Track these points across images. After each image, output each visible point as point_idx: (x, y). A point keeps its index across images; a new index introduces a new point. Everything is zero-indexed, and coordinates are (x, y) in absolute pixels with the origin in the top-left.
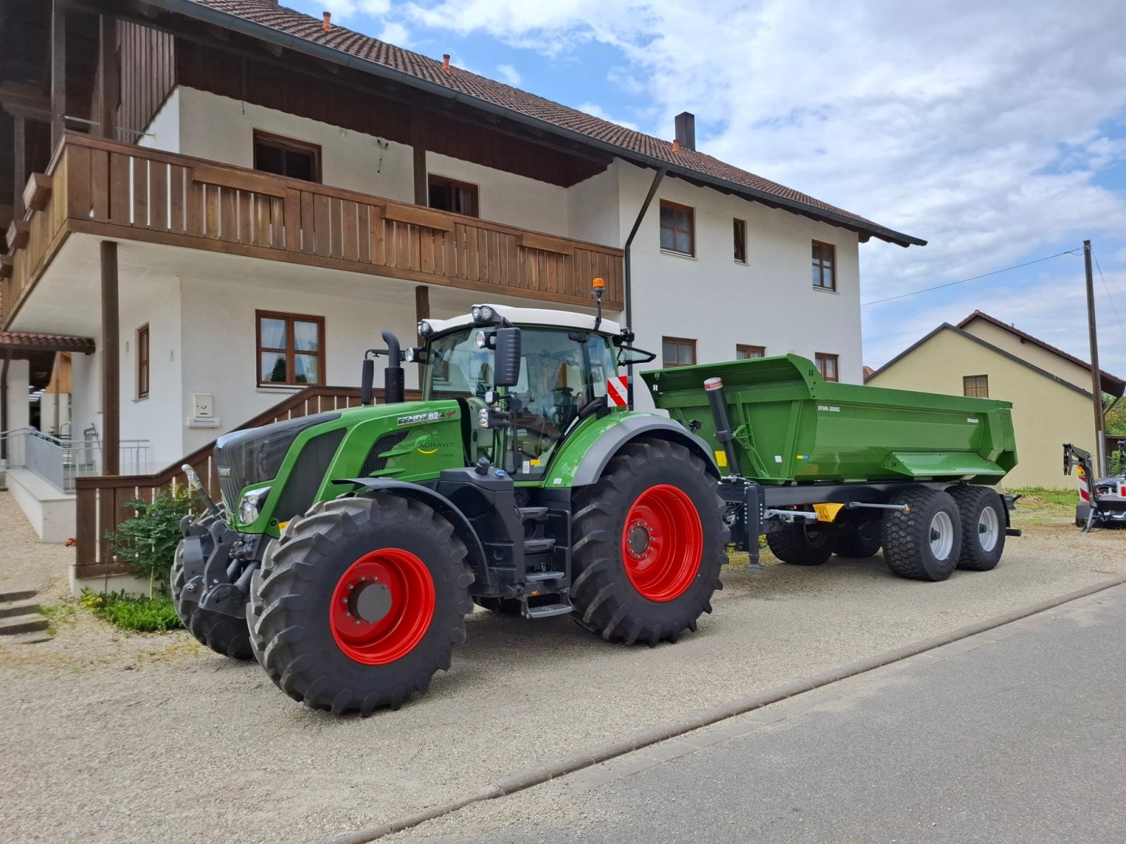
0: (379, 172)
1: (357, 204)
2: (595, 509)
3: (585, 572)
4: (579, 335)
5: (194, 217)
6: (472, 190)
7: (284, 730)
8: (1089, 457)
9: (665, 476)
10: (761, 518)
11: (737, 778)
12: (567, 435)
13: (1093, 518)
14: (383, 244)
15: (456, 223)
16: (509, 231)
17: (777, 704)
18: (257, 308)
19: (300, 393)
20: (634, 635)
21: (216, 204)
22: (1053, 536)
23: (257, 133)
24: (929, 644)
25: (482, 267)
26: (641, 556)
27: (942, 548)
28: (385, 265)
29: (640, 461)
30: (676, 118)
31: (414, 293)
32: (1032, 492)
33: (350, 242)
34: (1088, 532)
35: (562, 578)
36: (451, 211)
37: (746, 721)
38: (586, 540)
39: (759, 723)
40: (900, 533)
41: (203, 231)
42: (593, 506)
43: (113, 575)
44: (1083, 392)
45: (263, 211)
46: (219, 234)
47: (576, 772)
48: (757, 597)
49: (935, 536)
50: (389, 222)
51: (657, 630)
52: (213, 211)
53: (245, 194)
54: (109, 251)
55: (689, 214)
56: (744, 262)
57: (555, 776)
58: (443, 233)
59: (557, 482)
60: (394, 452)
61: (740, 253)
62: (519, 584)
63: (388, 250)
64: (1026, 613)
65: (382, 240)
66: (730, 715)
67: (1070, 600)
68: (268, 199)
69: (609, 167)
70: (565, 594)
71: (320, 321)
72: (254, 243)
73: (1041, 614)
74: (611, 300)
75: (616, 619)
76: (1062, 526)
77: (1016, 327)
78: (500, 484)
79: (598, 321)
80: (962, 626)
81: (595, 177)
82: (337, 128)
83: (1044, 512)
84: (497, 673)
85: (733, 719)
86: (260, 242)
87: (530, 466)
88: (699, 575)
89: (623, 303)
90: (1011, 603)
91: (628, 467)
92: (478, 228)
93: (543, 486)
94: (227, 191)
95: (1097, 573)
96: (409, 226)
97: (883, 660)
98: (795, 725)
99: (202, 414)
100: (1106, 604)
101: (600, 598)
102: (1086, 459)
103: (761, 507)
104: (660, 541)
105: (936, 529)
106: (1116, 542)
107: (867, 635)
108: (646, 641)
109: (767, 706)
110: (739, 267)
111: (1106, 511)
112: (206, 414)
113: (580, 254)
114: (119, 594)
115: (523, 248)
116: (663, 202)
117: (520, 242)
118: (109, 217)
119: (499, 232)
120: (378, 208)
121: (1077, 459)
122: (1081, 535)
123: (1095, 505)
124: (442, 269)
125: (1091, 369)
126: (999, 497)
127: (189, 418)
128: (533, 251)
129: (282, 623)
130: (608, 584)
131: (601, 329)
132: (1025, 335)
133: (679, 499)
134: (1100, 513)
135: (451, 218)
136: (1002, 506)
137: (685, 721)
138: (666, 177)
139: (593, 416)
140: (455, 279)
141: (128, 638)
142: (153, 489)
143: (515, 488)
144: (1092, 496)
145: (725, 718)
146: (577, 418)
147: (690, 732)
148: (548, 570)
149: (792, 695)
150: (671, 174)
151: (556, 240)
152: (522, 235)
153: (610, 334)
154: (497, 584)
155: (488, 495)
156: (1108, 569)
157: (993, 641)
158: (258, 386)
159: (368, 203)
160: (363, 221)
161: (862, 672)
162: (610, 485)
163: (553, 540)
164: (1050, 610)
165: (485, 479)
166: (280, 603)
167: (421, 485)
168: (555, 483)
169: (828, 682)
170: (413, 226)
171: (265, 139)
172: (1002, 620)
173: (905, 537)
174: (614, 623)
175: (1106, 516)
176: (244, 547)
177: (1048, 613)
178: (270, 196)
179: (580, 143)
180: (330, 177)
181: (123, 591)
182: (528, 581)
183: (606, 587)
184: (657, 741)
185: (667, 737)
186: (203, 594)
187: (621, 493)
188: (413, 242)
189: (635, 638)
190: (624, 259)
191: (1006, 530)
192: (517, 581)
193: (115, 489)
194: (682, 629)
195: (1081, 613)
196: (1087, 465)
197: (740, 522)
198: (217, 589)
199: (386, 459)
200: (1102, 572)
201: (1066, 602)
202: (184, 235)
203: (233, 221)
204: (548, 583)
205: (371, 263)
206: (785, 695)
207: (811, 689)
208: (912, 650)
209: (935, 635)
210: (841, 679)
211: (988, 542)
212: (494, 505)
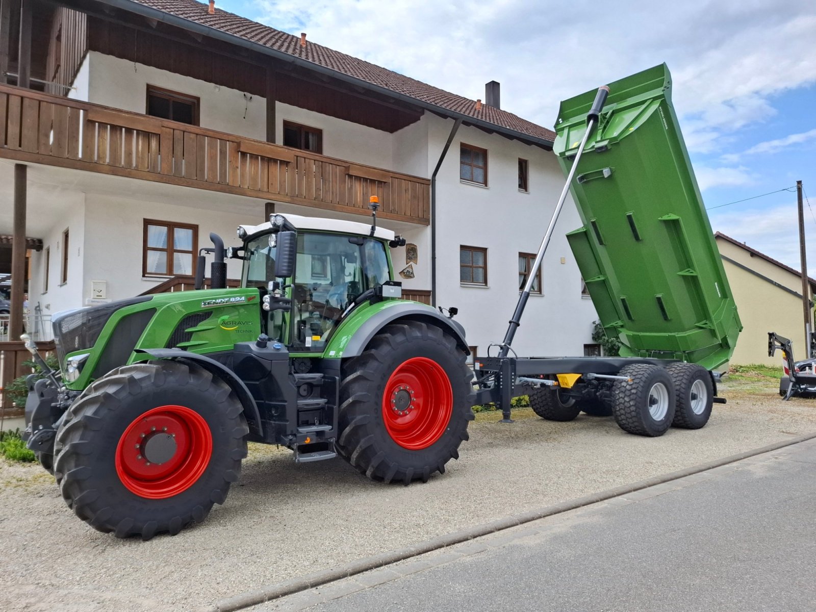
0: (244, 118)
1: (219, 140)
2: (359, 376)
3: (349, 426)
4: (359, 240)
5: (87, 147)
6: (318, 133)
7: (78, 549)
8: (789, 343)
9: (421, 351)
10: (513, 384)
11: (419, 605)
12: (344, 317)
13: (792, 390)
14: (239, 171)
15: (297, 157)
16: (340, 163)
17: (483, 537)
18: (145, 218)
19: (168, 281)
20: (390, 475)
21: (105, 138)
22: (759, 403)
23: (149, 88)
24: (628, 488)
25: (318, 189)
26: (403, 413)
27: (659, 412)
28: (240, 187)
29: (399, 338)
30: (486, 85)
31: (264, 208)
32: (756, 368)
33: (213, 169)
34: (788, 400)
35: (330, 430)
36: (301, 149)
37: (452, 552)
38: (350, 400)
39: (462, 554)
40: (625, 399)
41: (94, 158)
42: (358, 373)
43: (13, 417)
44: (795, 294)
45: (143, 143)
46: (108, 160)
47: (290, 595)
48: (509, 447)
49: (653, 402)
50: (244, 154)
51: (410, 472)
52: (104, 143)
53: (129, 131)
54: (21, 170)
55: (483, 154)
56: (526, 191)
57: (270, 599)
58: (287, 163)
59: (332, 353)
60: (199, 328)
61: (523, 184)
62: (291, 435)
63: (243, 175)
64: (714, 465)
65: (237, 167)
66: (441, 547)
67: (754, 455)
68: (147, 135)
69: (422, 117)
70: (332, 443)
71: (195, 228)
72: (135, 167)
73: (727, 466)
74: (420, 216)
75: (375, 462)
76: (769, 395)
77: (747, 245)
78: (277, 355)
79: (373, 229)
80: (659, 474)
81: (412, 125)
82: (213, 85)
83: (760, 384)
84: (272, 506)
85: (443, 549)
86: (140, 167)
87: (312, 341)
88: (449, 429)
89: (429, 219)
90: (706, 456)
91: (388, 343)
92: (315, 160)
93: (322, 357)
94: (115, 128)
95: (782, 433)
96: (260, 157)
97: (584, 502)
98: (490, 556)
99: (97, 296)
100: (781, 459)
101: (361, 447)
102: (786, 344)
103: (513, 375)
104: (421, 401)
105: (655, 396)
106: (806, 409)
107: (581, 479)
108: (400, 480)
109: (475, 539)
110: (522, 195)
111: (803, 385)
112: (101, 296)
113: (396, 181)
114: (15, 432)
115: (350, 176)
116: (462, 145)
117: (349, 172)
118: (20, 146)
119: (331, 164)
120: (235, 144)
121: (780, 345)
122: (781, 403)
123: (793, 379)
124: (285, 190)
125: (802, 276)
126: (708, 373)
127: (87, 299)
128: (358, 178)
129: (73, 464)
130: (368, 435)
131: (376, 235)
132: (754, 250)
133: (434, 368)
134: (798, 386)
135: (293, 152)
136: (710, 380)
137: (400, 552)
138: (462, 125)
139: (368, 302)
140: (295, 198)
141: (10, 466)
142: (47, 353)
143: (290, 358)
144: (791, 373)
145: (436, 548)
146: (353, 304)
147: (402, 561)
148: (321, 423)
149: (499, 530)
150: (467, 123)
151: (376, 171)
152: (349, 166)
153: (387, 240)
154: (274, 435)
155: (266, 364)
156: (792, 430)
157: (679, 488)
158: (144, 276)
159: (227, 139)
160: (223, 153)
161: (564, 511)
162: (373, 357)
163: (326, 400)
164: (735, 463)
165: (264, 351)
166: (70, 448)
167: (207, 356)
168: (330, 354)
169: (533, 519)
170: (263, 158)
171: (156, 92)
172: (693, 470)
173: (629, 402)
174: (373, 466)
175: (803, 389)
176: (68, 401)
177: (733, 465)
178: (149, 133)
179: (393, 98)
180: (206, 121)
181: (18, 430)
182: (301, 433)
183: (366, 438)
184: (371, 568)
185: (381, 565)
186: (30, 438)
187: (382, 363)
188: (263, 170)
189: (391, 479)
190: (431, 186)
191: (713, 398)
192: (289, 432)
193: (16, 352)
194: (433, 471)
195: (758, 467)
196: (787, 349)
197: (497, 386)
198: (41, 434)
199: (191, 333)
200: (787, 433)
201: (750, 456)
202: (79, 160)
203: (119, 151)
204: (320, 434)
205: (228, 185)
206: (493, 530)
207: (517, 525)
208: (610, 494)
209: (635, 481)
210: (544, 516)
211: (698, 407)
212: (271, 371)
